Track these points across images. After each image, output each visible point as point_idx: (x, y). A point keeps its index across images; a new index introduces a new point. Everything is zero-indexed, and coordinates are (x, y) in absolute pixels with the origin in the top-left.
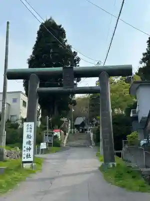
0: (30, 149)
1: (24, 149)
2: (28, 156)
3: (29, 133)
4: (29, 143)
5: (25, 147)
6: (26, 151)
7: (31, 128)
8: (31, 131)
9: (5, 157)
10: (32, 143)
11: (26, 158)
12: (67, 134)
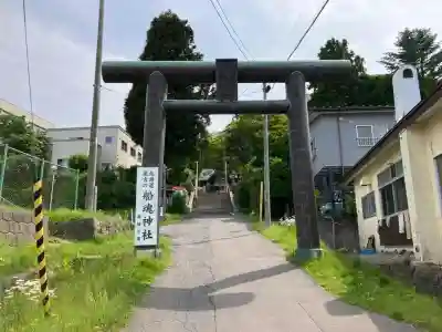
0: (150, 221)
1: (137, 220)
2: (147, 235)
3: (148, 189)
4: (148, 208)
5: (139, 217)
6: (142, 225)
7: (152, 179)
8: (151, 186)
9: (96, 234)
10: (155, 208)
11: (142, 239)
12: (192, 194)
